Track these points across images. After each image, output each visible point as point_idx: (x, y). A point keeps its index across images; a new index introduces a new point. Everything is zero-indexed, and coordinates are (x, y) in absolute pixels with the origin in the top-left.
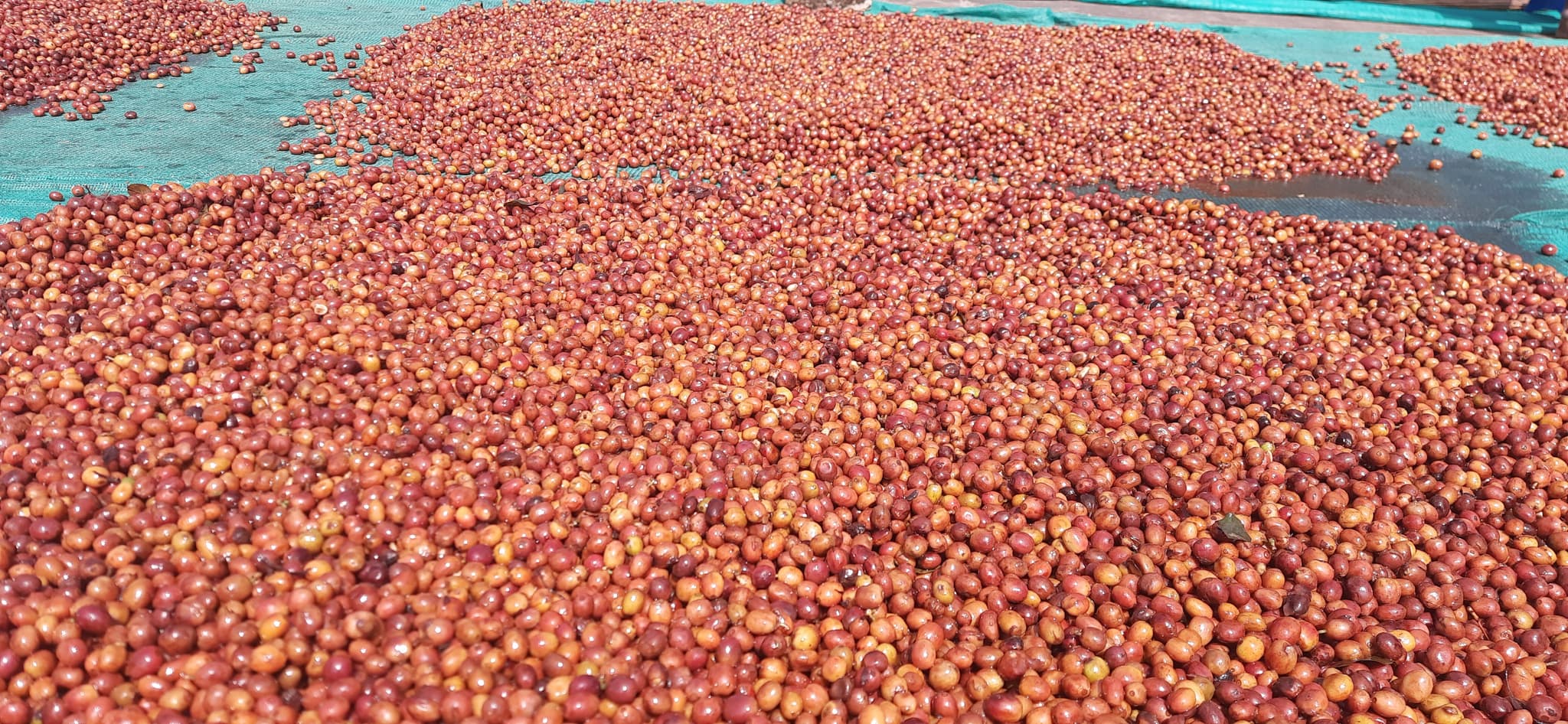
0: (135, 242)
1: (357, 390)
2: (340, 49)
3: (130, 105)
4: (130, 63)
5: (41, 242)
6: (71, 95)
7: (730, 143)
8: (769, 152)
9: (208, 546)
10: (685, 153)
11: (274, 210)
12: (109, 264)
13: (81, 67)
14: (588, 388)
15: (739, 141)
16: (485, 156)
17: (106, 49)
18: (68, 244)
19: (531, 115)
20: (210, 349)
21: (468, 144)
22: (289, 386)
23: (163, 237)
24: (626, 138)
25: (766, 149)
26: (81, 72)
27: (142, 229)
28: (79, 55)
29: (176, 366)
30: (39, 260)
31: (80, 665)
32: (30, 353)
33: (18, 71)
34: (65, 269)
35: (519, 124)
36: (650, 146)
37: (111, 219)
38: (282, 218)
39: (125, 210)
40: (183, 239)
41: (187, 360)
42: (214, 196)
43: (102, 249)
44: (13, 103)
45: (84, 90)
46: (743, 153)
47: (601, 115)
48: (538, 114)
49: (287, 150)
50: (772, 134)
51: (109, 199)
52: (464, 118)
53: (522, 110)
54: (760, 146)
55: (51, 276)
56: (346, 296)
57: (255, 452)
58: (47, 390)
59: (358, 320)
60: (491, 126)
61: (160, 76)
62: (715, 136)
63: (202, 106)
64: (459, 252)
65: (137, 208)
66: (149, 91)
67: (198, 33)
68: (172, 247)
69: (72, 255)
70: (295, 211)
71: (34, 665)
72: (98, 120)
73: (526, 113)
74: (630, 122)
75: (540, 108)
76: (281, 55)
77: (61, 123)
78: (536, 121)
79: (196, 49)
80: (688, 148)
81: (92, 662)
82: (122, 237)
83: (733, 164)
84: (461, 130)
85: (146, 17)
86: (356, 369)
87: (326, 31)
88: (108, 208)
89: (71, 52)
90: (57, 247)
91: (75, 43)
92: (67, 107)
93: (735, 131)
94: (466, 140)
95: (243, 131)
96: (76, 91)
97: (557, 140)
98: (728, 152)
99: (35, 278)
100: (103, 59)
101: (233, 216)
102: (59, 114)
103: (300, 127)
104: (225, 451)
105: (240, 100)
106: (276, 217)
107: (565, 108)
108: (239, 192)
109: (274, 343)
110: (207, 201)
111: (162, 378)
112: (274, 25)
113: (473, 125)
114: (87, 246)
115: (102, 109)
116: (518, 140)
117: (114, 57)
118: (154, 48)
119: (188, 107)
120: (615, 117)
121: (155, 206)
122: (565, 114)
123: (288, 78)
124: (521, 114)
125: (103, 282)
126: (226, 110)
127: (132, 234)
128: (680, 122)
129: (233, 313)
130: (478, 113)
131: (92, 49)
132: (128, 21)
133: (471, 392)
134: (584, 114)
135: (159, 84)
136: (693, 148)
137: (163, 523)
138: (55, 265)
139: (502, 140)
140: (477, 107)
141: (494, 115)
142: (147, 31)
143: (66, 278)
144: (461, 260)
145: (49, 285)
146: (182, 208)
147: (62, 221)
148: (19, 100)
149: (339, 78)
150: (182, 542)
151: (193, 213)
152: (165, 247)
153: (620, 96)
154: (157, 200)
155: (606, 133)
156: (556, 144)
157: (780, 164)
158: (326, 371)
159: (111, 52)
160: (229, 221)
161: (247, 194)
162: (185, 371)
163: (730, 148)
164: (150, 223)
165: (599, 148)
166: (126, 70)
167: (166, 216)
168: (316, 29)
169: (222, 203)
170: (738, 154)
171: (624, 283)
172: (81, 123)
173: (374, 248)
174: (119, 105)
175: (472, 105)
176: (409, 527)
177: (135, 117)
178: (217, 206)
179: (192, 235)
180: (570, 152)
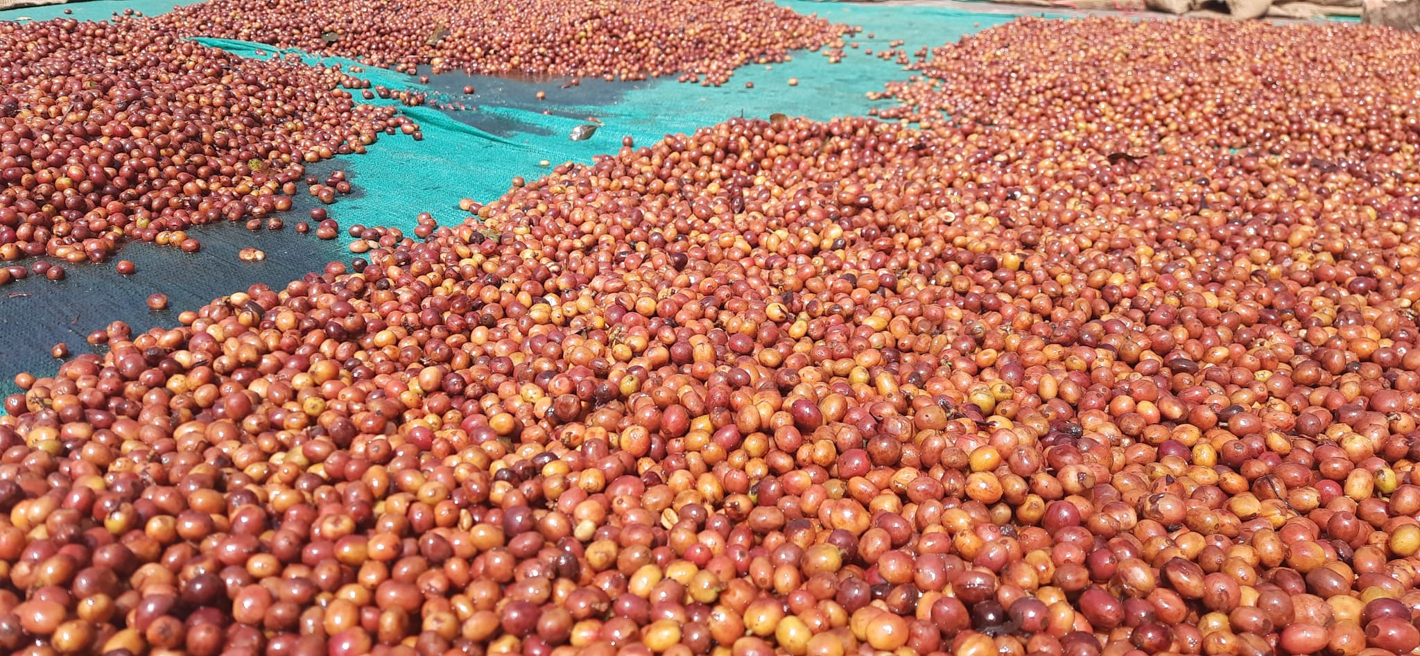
0: (773, 159)
1: (995, 285)
2: (909, 51)
3: (748, 79)
4: (746, 52)
5: (708, 148)
6: (704, 70)
7: (1344, 131)
8: (1395, 143)
9: (886, 383)
10: (1286, 138)
11: (882, 148)
12: (754, 172)
13: (711, 51)
14: (1256, 318)
15: (1354, 130)
16: (1063, 127)
17: (730, 39)
18: (727, 151)
19: (1110, 95)
20: (851, 236)
21: (1044, 118)
22: (929, 273)
23: (796, 157)
24: (1215, 121)
25: (1391, 140)
26: (711, 55)
27: (780, 148)
28: (711, 42)
29: (827, 243)
30: (705, 161)
31: (793, 454)
32: (706, 221)
33: (668, 50)
34: (724, 171)
35: (1098, 102)
36: (1244, 130)
37: (757, 138)
38: (888, 155)
39: (769, 132)
40: (811, 160)
41: (835, 241)
42: (835, 130)
43: (750, 160)
44: (663, 72)
45: (714, 67)
46: (1360, 142)
47: (1187, 98)
48: (1118, 94)
49: (875, 115)
50: (1397, 126)
51: (758, 122)
52: (1041, 96)
53: (1102, 89)
54: (1382, 137)
55: (713, 174)
56: (969, 210)
57: (911, 318)
58: (723, 248)
59: (986, 228)
60: (1068, 103)
61: (769, 62)
62: (1323, 125)
63: (802, 83)
64: (1070, 189)
65: (778, 130)
66: (761, 71)
67: (795, 34)
68: (802, 165)
69: (728, 161)
70: (898, 152)
71: (753, 443)
72: (724, 87)
73: (1105, 93)
74: (1219, 106)
75: (1120, 89)
76: (860, 53)
77: (697, 88)
78: (1115, 100)
79: (793, 46)
80: (1289, 134)
81: (804, 453)
82: (765, 154)
83: (1346, 152)
84: (1037, 106)
85: (758, 20)
86: (993, 267)
87: (895, 37)
88: (756, 129)
89: (706, 39)
90: (719, 154)
91: (709, 33)
92: (702, 79)
93: (1350, 120)
94: (1043, 115)
95: (837, 100)
96: (708, 66)
97: (1139, 117)
98: (1341, 140)
99: (702, 174)
100: (728, 47)
101: (850, 147)
102: (696, 81)
103: (883, 100)
104: (882, 312)
105: (832, 80)
106: (883, 154)
107: (1147, 90)
108: (855, 130)
109: (910, 238)
110: (830, 134)
111: (815, 251)
112: (852, 33)
113: (1049, 103)
114: (739, 156)
115: (727, 81)
116: (1097, 116)
117: (734, 46)
118: (763, 42)
119: (793, 81)
120: (1201, 102)
121: (790, 132)
122: (1147, 96)
123: (868, 68)
124: (1100, 94)
125: (750, 185)
126: (822, 86)
127: (772, 152)
128: (1279, 109)
129: (869, 211)
130: (1056, 91)
131: (719, 39)
132: (746, 21)
133: (1118, 303)
134: (1168, 97)
135: (768, 67)
136: (1296, 135)
137: (842, 357)
138: (716, 167)
139: (1080, 114)
140: (1054, 87)
141: (1073, 93)
142: (759, 29)
143: (724, 178)
144: (1072, 196)
145: (710, 181)
146: (811, 136)
147: (724, 133)
148: (668, 70)
149: (912, 69)
150: (859, 376)
151: (819, 143)
152: (797, 165)
153: (1206, 84)
154: (792, 127)
155: (1193, 114)
156: (1138, 121)
157: (1408, 157)
158: (962, 266)
159: (733, 42)
160: (846, 152)
161: (861, 132)
162: (834, 248)
163: (1344, 136)
164: (786, 144)
165: (1184, 127)
166: (743, 56)
167: (798, 141)
168: (886, 36)
169: (841, 136)
170: (1353, 142)
171: (1271, 230)
172: (712, 89)
173: (984, 179)
174: (740, 79)
175: (1050, 85)
176: (1088, 409)
177: (752, 87)
178: (837, 139)
179: (816, 159)
180: (1152, 129)
